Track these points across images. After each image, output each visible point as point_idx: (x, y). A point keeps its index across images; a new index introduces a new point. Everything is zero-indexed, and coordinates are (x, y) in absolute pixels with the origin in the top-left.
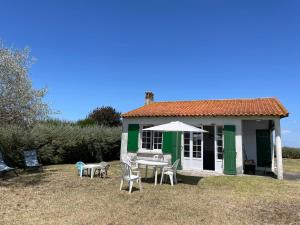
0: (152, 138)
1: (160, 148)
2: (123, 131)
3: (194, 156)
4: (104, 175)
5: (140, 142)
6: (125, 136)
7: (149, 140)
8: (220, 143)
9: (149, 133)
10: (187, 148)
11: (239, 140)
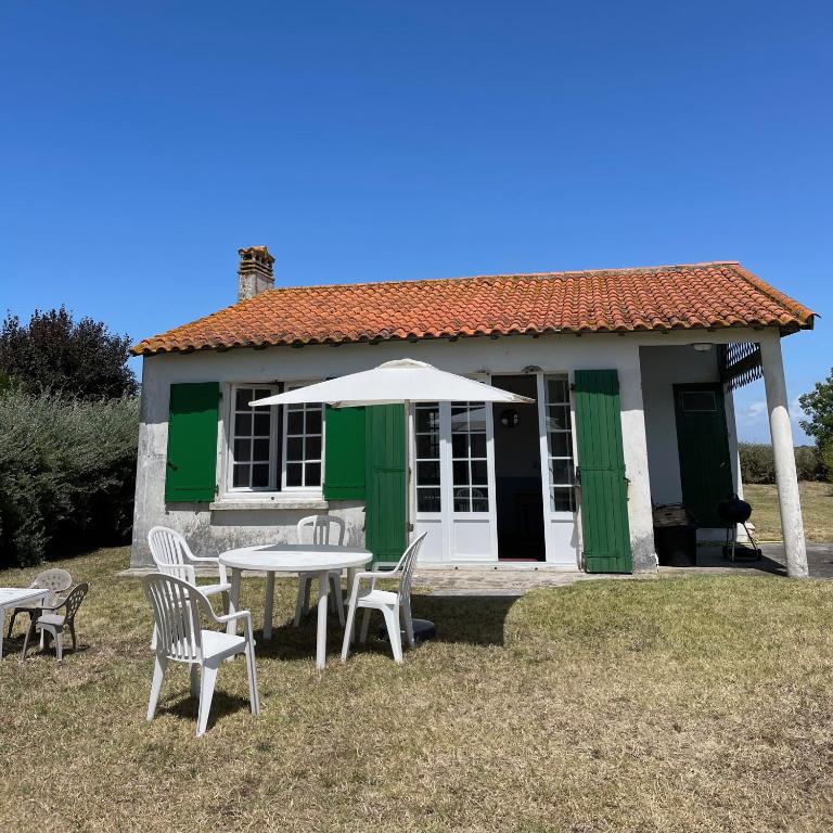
0: (279, 438)
1: (313, 480)
2: (144, 417)
3: (460, 506)
4: (60, 641)
5: (225, 462)
6: (155, 440)
7: (262, 450)
8: (560, 444)
9: (264, 416)
10: (429, 474)
11: (633, 426)
